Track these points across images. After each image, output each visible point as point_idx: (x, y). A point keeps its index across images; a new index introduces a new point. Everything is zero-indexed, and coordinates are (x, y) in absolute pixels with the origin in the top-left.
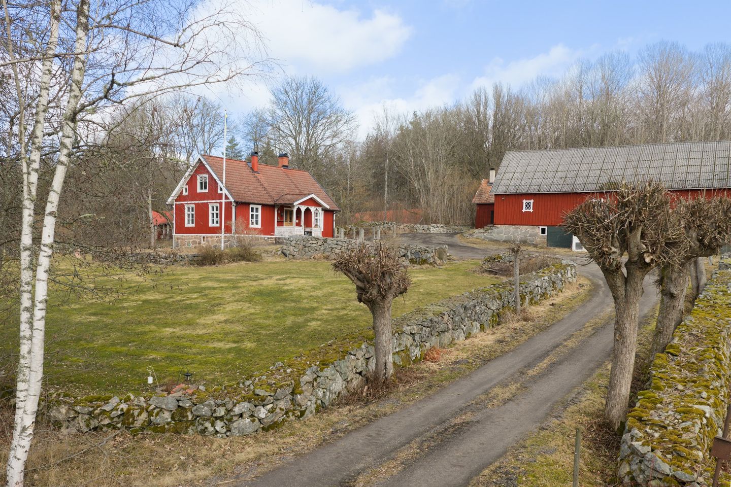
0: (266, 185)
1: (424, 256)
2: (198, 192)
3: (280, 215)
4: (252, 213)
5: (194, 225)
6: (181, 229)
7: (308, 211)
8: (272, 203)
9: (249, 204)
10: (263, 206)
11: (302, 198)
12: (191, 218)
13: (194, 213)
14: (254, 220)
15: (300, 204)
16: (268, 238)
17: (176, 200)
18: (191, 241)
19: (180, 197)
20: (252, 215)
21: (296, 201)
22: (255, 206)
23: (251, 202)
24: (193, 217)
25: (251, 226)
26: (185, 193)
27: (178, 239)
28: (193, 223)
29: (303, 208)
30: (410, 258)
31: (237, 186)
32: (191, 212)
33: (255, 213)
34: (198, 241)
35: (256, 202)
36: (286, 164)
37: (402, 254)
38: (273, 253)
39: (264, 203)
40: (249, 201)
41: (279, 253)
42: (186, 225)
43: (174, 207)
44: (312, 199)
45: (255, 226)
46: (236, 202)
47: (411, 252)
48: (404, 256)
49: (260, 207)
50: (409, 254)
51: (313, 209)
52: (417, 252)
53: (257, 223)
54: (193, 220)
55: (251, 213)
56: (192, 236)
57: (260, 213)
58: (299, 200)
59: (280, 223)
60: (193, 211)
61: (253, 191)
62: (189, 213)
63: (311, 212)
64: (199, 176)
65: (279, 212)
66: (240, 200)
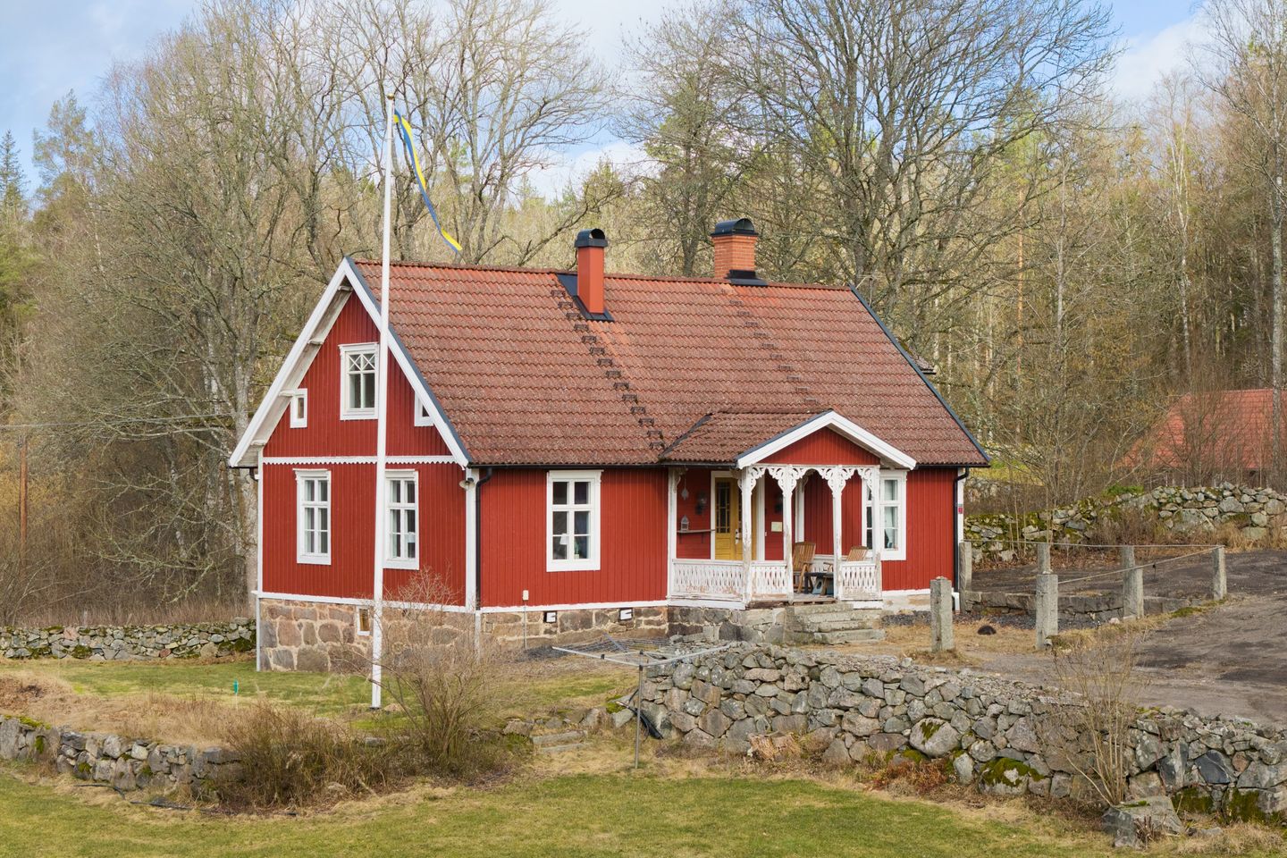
0: (634, 372)
1: (1245, 777)
2: (343, 418)
3: (693, 509)
4: (560, 508)
5: (326, 559)
6: (285, 574)
7: (814, 487)
8: (651, 458)
9: (540, 471)
10: (612, 473)
11: (780, 434)
12: (317, 530)
13: (328, 505)
14: (569, 539)
15: (770, 459)
16: (637, 612)
17: (269, 450)
18: (318, 624)
19: (283, 439)
20: (560, 519)
21: (753, 447)
22: (571, 478)
23: (551, 459)
24: (324, 526)
25: (553, 565)
26: (298, 422)
27: (273, 612)
28: (324, 550)
29: (788, 476)
30: (1180, 780)
31: (496, 393)
32: (318, 503)
33: (571, 507)
34: (341, 625)
35: (573, 458)
36: (746, 265)
37: (1146, 761)
38: (591, 721)
39: (611, 459)
40: (539, 458)
41: (621, 718)
42: (304, 556)
43: (259, 476)
44: (829, 432)
45: (572, 563)
46: (482, 469)
47: (1184, 754)
48: (1153, 768)
49: (594, 480)
50: (1177, 763)
51: (836, 477)
52: (1210, 759)
53: (582, 552)
54: (324, 536)
55: (551, 508)
56: (322, 605)
57: (594, 505)
58: (767, 441)
59: (694, 545)
60: (324, 498)
61: (569, 406)
62: (310, 504)
63: (830, 491)
64: (346, 351)
65: (685, 494)
66: (497, 457)
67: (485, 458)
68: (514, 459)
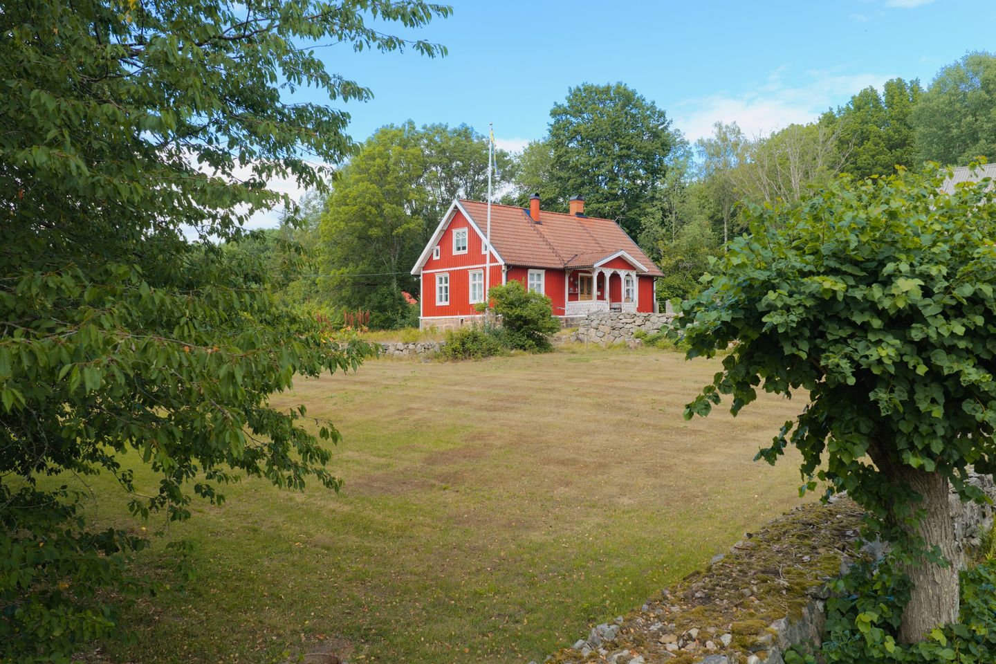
0: (551, 240)
2: (454, 254)
3: (573, 285)
4: (532, 282)
5: (447, 303)
6: (432, 310)
7: (615, 277)
8: (561, 266)
9: (527, 268)
10: (550, 271)
11: (606, 257)
12: (444, 294)
13: (448, 285)
15: (603, 266)
18: (444, 325)
19: (429, 263)
20: (532, 285)
21: (598, 261)
22: (535, 272)
23: (531, 264)
24: (446, 292)
26: (435, 258)
27: (426, 323)
28: (447, 300)
31: (510, 243)
32: (444, 285)
33: (535, 282)
34: (453, 325)
35: (537, 265)
36: (581, 211)
38: (563, 340)
39: (549, 266)
40: (526, 264)
41: (573, 339)
42: (438, 303)
43: (421, 278)
44: (621, 258)
46: (508, 266)
49: (543, 272)
51: (622, 273)
54: (446, 296)
55: (530, 282)
56: (446, 319)
57: (543, 282)
58: (601, 260)
59: (573, 297)
60: (446, 282)
61: (533, 249)
62: (441, 285)
63: (620, 279)
64: (455, 232)
65: (572, 279)
66: (513, 263)
67: (510, 263)
68: (519, 263)
